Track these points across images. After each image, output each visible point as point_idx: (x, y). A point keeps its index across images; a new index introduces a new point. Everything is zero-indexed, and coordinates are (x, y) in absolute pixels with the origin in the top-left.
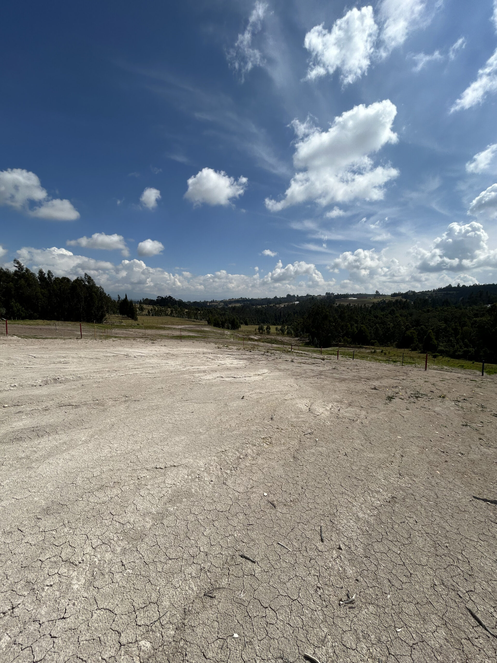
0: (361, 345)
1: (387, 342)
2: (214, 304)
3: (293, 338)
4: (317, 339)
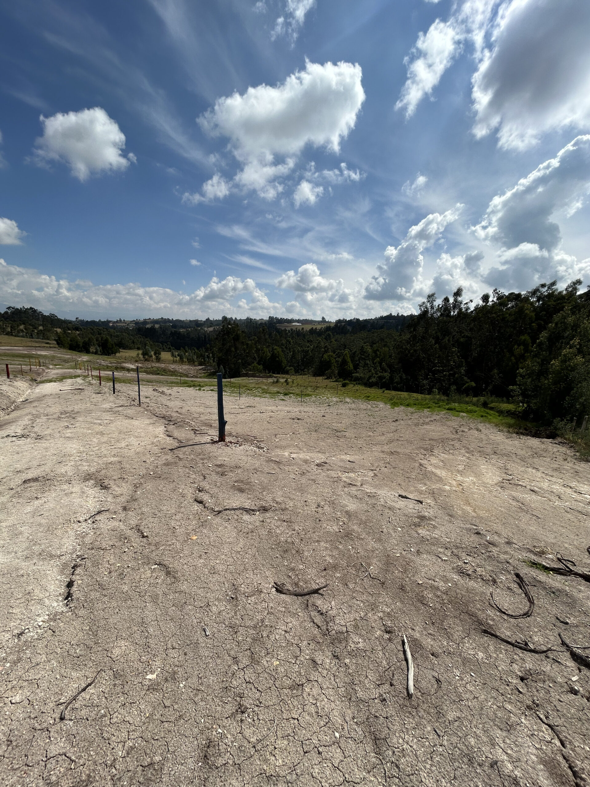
0: (271, 374)
1: (304, 369)
2: (120, 324)
3: (195, 366)
4: (224, 368)
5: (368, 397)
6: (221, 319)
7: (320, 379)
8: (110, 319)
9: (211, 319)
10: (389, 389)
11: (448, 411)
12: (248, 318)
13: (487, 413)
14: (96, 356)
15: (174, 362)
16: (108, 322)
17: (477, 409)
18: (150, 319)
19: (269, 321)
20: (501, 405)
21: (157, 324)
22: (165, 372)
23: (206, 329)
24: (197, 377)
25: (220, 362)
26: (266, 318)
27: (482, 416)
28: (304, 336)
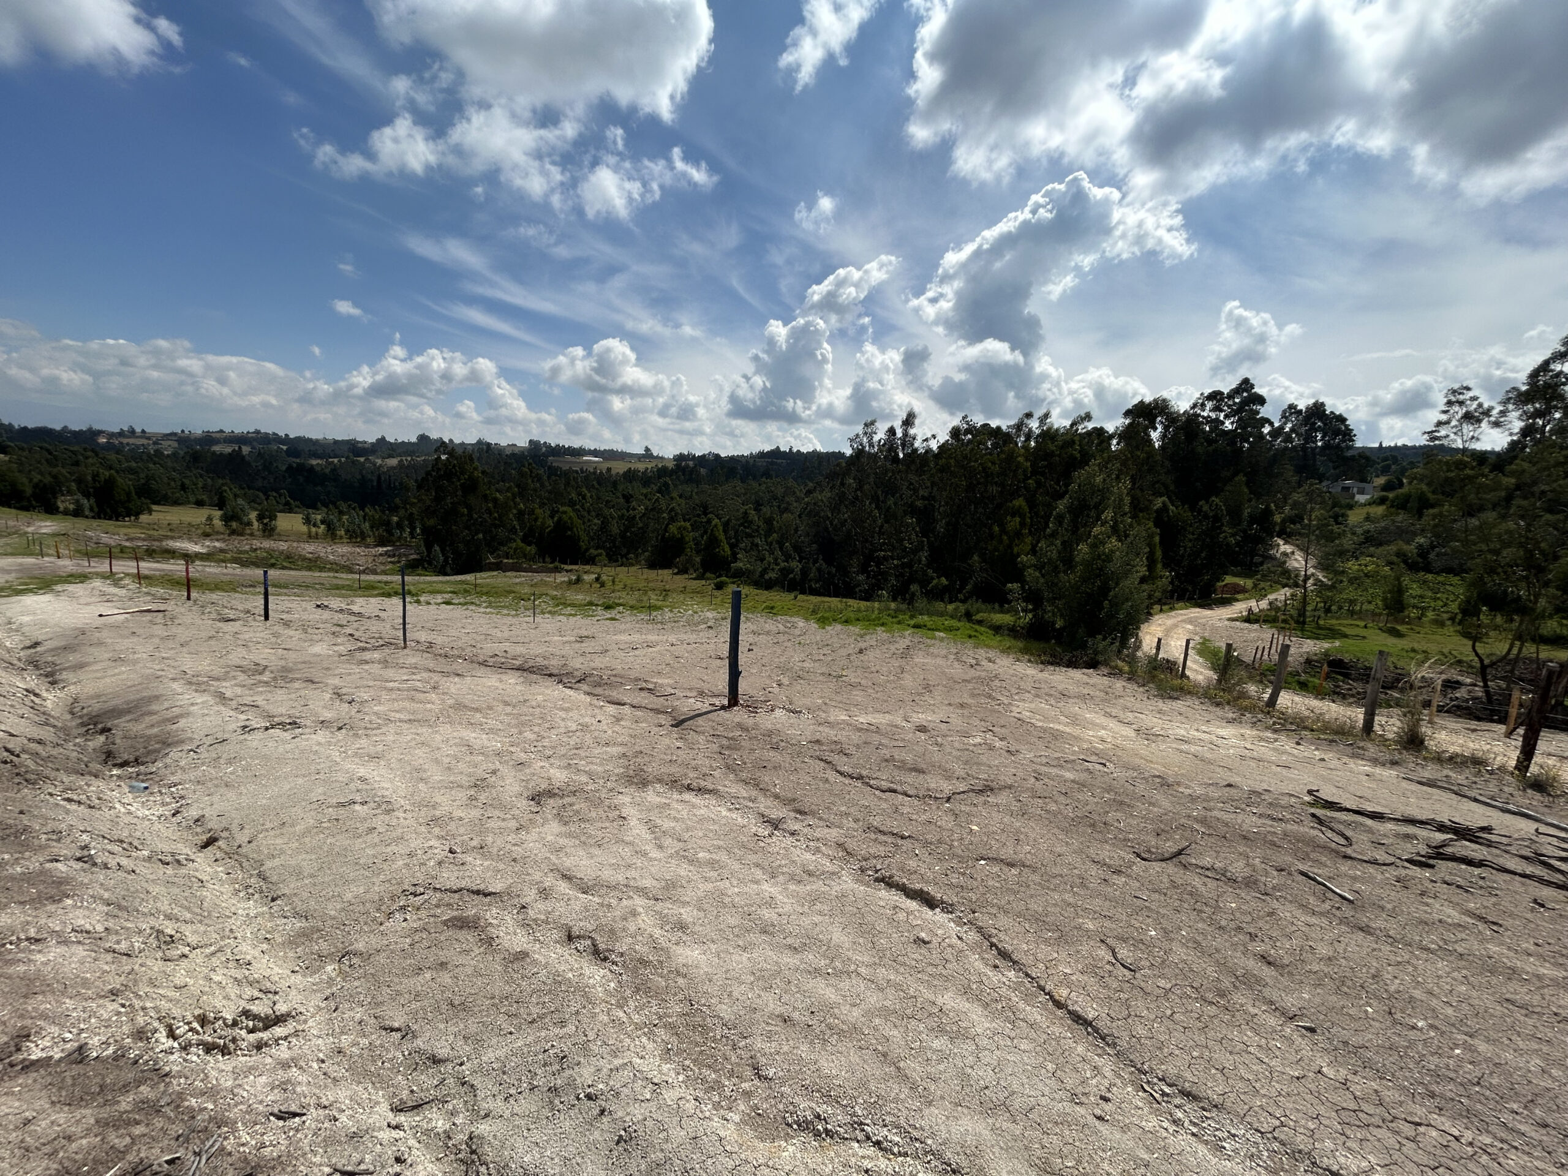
0: (557, 564)
1: (628, 553)
2: (131, 441)
3: (367, 546)
4: (443, 551)
5: (772, 608)
6: (414, 440)
7: (666, 574)
8: (97, 427)
9: (391, 439)
10: (803, 592)
11: (916, 630)
12: (480, 442)
13: (976, 631)
14: (81, 523)
15: (311, 538)
16: (93, 434)
17: (959, 624)
18: (222, 431)
19: (530, 450)
20: (992, 615)
21: (245, 444)
22: (290, 561)
23: (379, 462)
24: (374, 572)
25: (431, 537)
26: (523, 443)
27: (970, 637)
28: (615, 484)
